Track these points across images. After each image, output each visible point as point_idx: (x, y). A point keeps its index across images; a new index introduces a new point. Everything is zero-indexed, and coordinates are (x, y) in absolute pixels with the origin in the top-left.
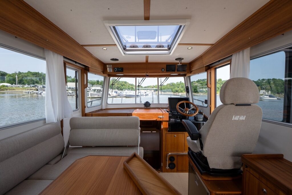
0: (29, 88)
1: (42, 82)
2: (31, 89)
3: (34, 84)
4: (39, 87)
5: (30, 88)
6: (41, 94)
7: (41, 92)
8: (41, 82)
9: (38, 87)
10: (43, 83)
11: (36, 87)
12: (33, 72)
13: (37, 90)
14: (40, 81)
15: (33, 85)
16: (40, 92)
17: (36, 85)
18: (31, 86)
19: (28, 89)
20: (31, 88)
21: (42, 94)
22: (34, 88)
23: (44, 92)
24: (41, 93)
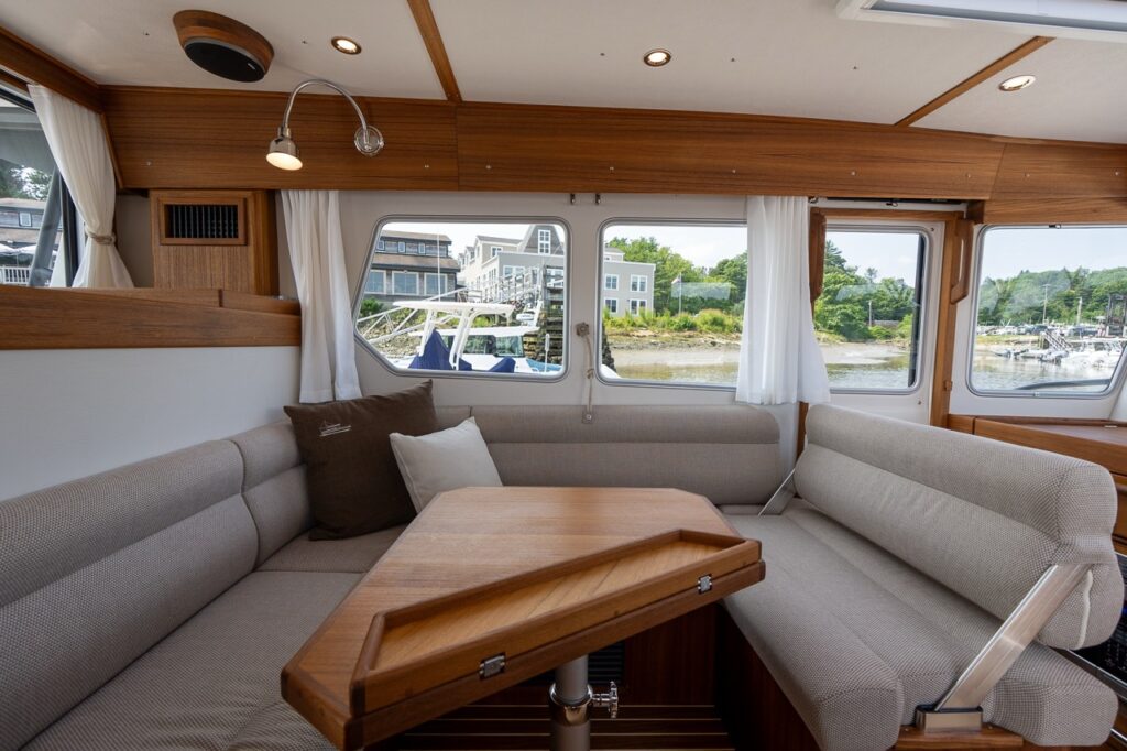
0: (1011, 339)
1: (1077, 313)
2: (1019, 343)
3: (1035, 320)
4: (1058, 332)
5: (1016, 338)
6: (1057, 361)
7: (1063, 352)
8: (1073, 309)
9: (1050, 331)
10: (1078, 317)
11: (1043, 333)
12: (1042, 274)
13: (1046, 345)
14: (1070, 306)
15: (1030, 326)
16: (1054, 355)
17: (1044, 324)
18: (1023, 330)
19: (1008, 342)
20: (1022, 338)
21: (1062, 360)
22: (1035, 338)
23: (1074, 355)
24: (1061, 356)
